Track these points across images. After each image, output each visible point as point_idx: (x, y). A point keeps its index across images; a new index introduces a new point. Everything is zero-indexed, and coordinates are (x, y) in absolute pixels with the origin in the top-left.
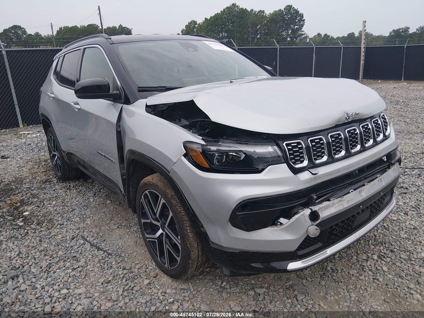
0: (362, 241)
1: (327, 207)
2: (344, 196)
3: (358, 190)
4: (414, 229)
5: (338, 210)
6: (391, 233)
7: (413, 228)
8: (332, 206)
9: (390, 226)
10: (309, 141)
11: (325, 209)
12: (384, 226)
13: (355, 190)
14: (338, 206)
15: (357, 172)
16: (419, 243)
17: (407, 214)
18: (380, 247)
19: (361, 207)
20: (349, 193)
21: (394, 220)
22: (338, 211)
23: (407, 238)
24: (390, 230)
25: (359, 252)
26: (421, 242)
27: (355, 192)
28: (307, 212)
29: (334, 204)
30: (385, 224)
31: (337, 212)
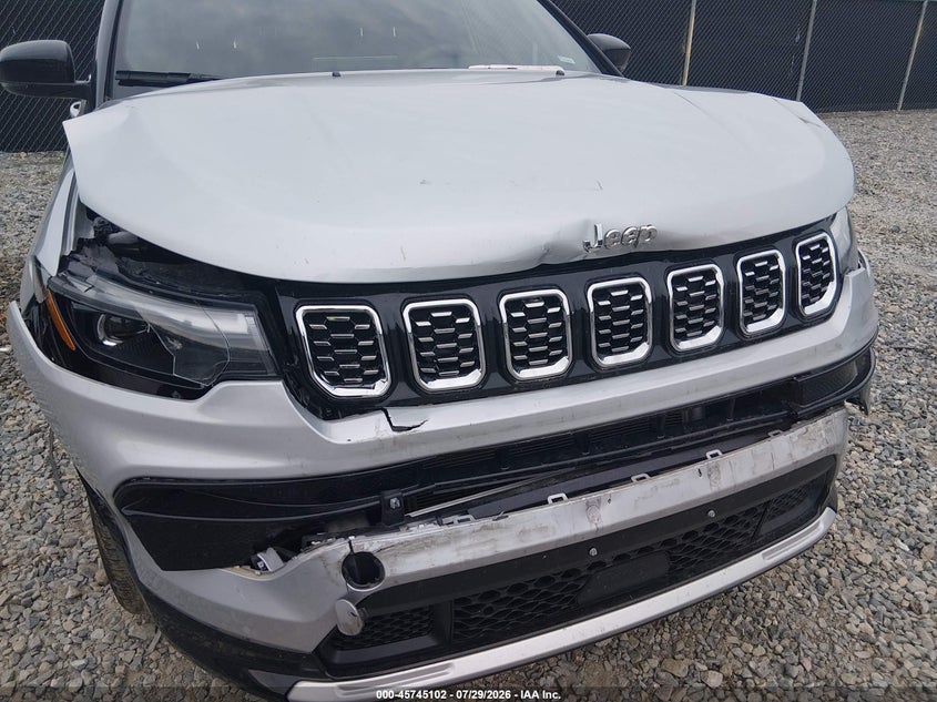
0: (713, 612)
1: (426, 544)
2: (512, 516)
3: (584, 498)
4: (910, 608)
5: (470, 557)
6: (825, 605)
7: (906, 604)
8: (447, 543)
9: (837, 581)
10: (406, 314)
11: (411, 552)
12: (818, 577)
13: (570, 496)
14: (471, 546)
15: (698, 413)
16: (891, 665)
17: (920, 550)
18: (755, 646)
19: (594, 552)
20: (546, 502)
21: (860, 563)
22: (467, 562)
23: (864, 637)
24: (827, 596)
25: (680, 646)
26: (900, 664)
27: (572, 502)
28: (338, 549)
29: (457, 537)
30: (823, 572)
31: (460, 564)
